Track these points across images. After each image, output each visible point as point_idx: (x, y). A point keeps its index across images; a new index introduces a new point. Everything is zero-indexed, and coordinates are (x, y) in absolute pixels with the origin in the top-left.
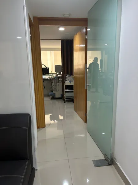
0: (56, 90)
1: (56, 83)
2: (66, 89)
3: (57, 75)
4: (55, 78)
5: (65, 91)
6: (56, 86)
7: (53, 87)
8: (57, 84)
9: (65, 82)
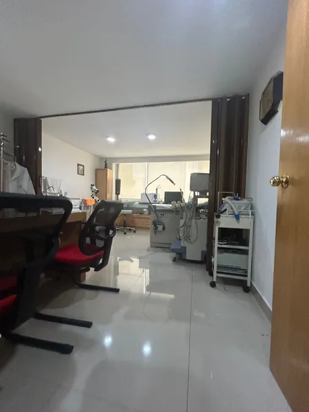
0: (187, 238)
1: (191, 219)
2: (220, 239)
3: (196, 198)
4: (188, 206)
5: (216, 244)
6: (190, 226)
7: (181, 229)
8: (194, 221)
9: (218, 217)
